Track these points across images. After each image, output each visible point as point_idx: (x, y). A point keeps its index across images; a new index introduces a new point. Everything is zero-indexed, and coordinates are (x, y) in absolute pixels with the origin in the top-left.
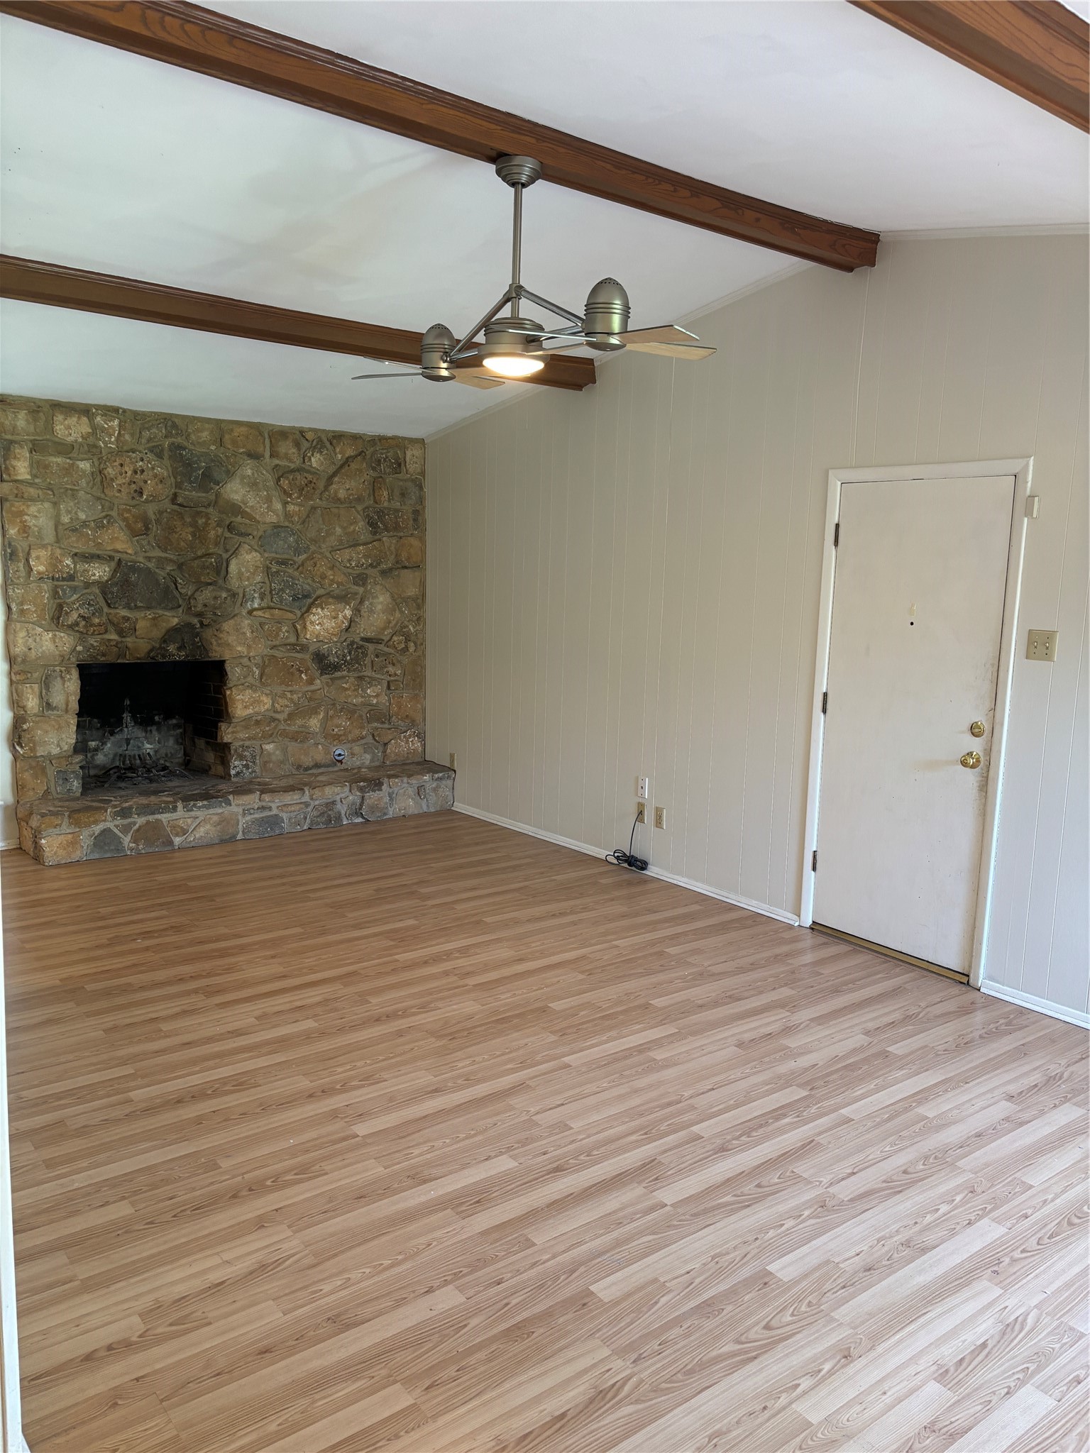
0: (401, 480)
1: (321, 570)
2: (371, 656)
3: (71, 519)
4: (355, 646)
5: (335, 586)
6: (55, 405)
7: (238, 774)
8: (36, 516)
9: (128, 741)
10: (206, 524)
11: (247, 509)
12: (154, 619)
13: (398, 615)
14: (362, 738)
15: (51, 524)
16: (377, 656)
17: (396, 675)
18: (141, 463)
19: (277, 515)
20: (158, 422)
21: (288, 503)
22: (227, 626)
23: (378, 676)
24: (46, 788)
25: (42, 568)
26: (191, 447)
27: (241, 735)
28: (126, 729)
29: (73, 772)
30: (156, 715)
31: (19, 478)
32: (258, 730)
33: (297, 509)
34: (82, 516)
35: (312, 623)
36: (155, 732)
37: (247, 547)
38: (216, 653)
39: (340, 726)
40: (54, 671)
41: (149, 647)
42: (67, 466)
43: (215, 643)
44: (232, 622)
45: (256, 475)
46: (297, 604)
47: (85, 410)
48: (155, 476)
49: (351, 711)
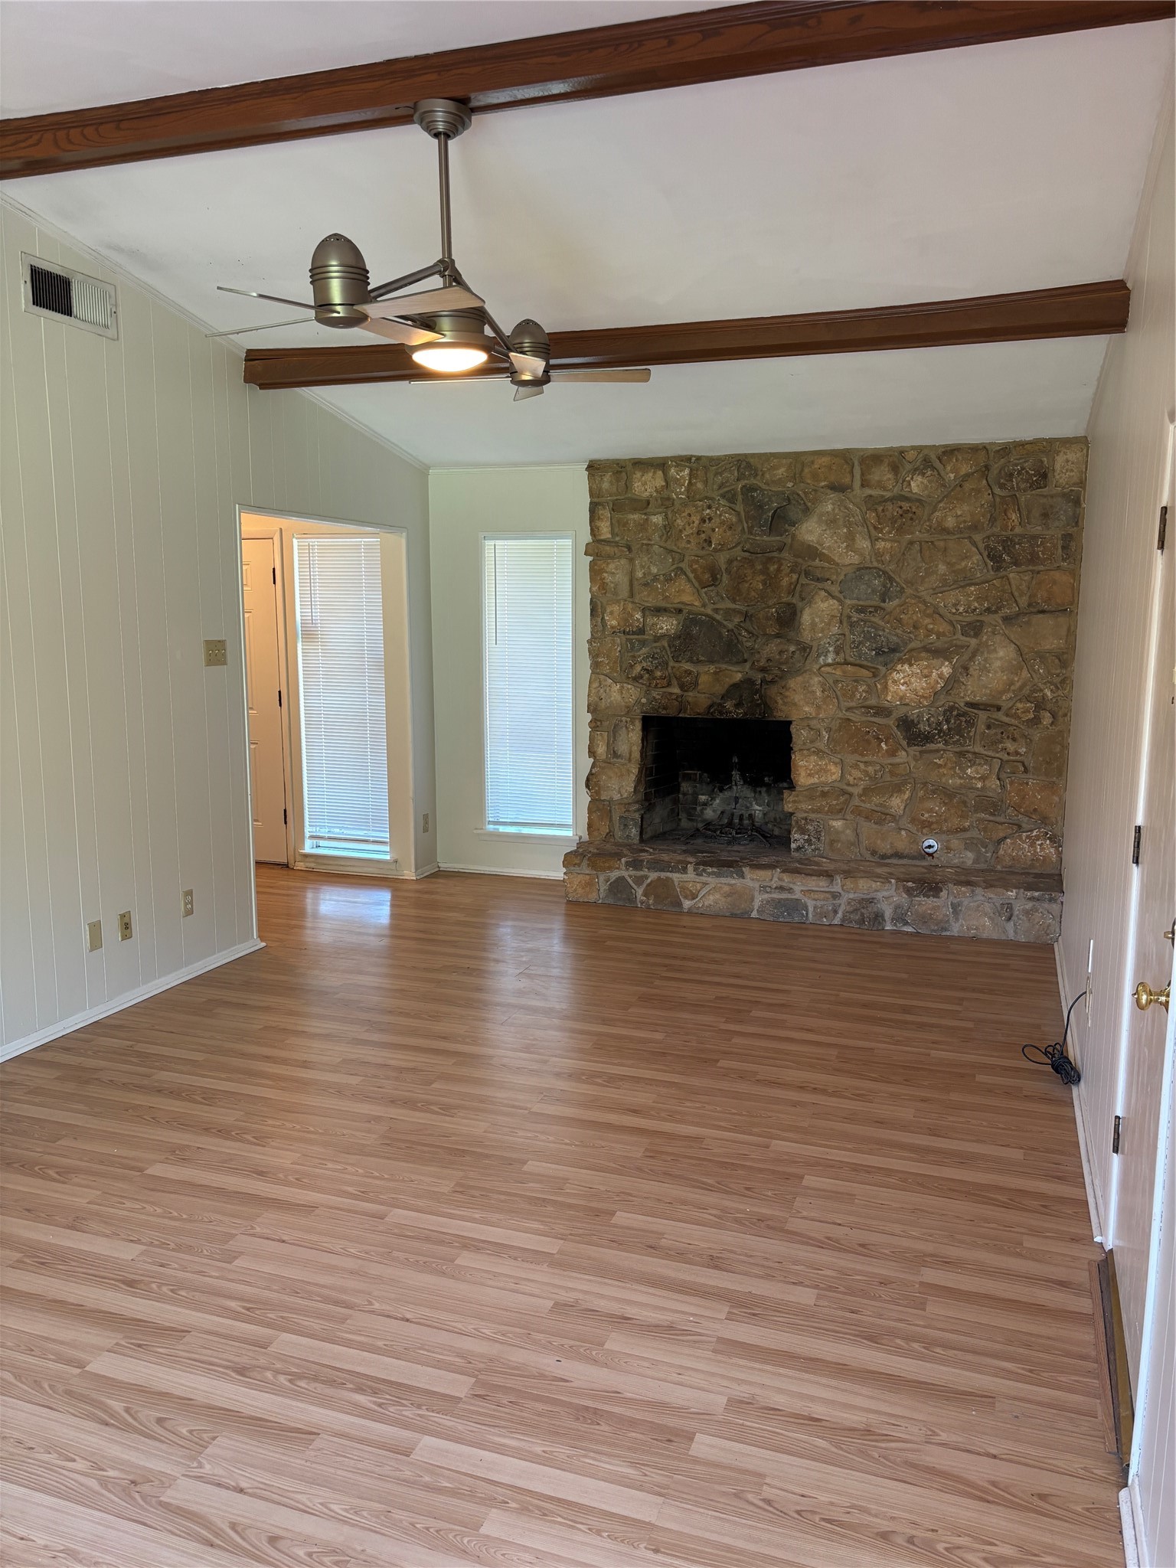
0: (1045, 496)
1: (915, 618)
2: (982, 727)
3: (644, 574)
4: (955, 713)
5: (934, 637)
6: (636, 463)
7: (799, 849)
8: (613, 573)
9: (736, 799)
10: (779, 570)
11: (824, 551)
12: (715, 673)
13: (1025, 674)
14: (964, 830)
15: (626, 580)
16: (989, 727)
17: (1017, 753)
18: (708, 511)
19: (861, 555)
20: (731, 465)
21: (877, 539)
22: (792, 683)
23: (990, 753)
24: (608, 831)
25: (614, 623)
26: (764, 487)
27: (804, 806)
28: (735, 787)
29: (633, 819)
30: (766, 776)
31: (602, 538)
32: (824, 803)
33: (888, 545)
34: (654, 570)
35: (895, 682)
36: (764, 794)
37: (823, 593)
38: (780, 715)
39: (931, 811)
40: (621, 721)
41: (709, 702)
42: (642, 522)
43: (780, 702)
44: (799, 679)
45: (837, 511)
46: (881, 659)
47: (660, 464)
48: (723, 523)
49: (948, 795)
